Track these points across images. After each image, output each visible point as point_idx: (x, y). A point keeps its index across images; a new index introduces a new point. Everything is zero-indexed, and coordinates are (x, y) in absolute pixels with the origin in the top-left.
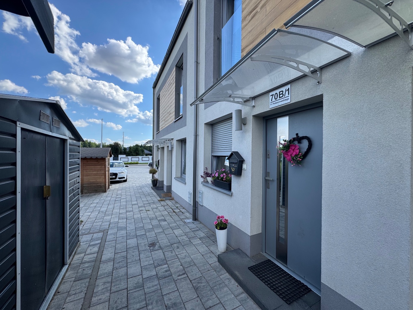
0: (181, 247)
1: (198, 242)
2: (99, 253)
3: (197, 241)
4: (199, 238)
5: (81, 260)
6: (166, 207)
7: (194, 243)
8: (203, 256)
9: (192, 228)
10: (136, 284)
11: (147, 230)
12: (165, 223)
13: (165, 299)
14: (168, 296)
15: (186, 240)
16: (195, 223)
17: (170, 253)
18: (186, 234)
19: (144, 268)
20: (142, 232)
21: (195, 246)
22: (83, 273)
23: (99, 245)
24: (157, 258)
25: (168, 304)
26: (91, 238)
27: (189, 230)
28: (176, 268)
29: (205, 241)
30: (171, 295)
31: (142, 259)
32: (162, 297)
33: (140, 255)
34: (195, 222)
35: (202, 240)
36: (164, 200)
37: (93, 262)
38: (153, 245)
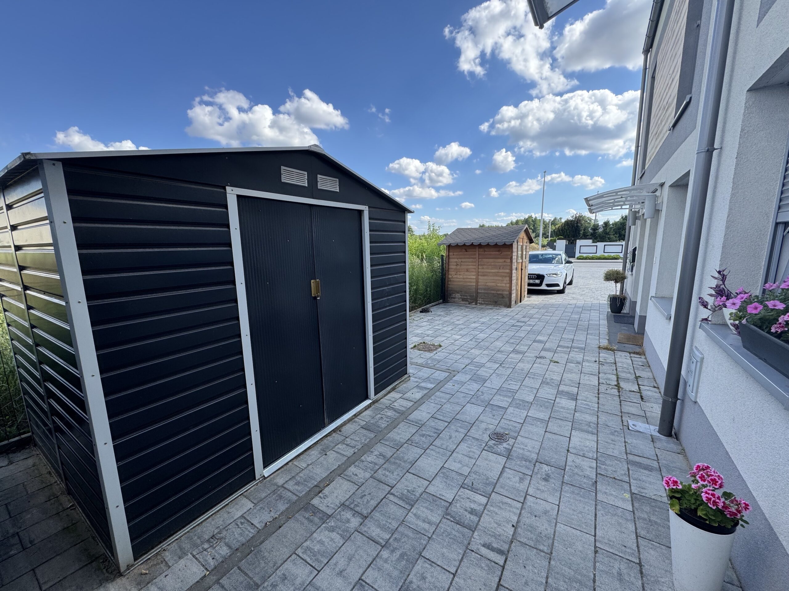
0: (555, 483)
1: (620, 504)
2: (416, 405)
3: (616, 497)
4: (632, 494)
5: (391, 402)
6: (604, 368)
7: (600, 497)
8: (596, 552)
9: (636, 452)
10: (408, 491)
11: (518, 402)
12: (571, 404)
13: (418, 567)
14: (427, 565)
15: (588, 473)
16: (658, 444)
17: (517, 479)
18: (600, 458)
19: (444, 473)
20: (503, 401)
21: (599, 507)
22: (378, 421)
23: (428, 390)
24: (481, 471)
25: (411, 582)
26: (427, 376)
27: (621, 453)
28: (497, 523)
29: (646, 516)
30: (432, 570)
31: (457, 452)
32: (417, 556)
33: (462, 443)
34: (660, 440)
35: (636, 505)
36: (613, 350)
37: (399, 413)
38: (499, 437)
